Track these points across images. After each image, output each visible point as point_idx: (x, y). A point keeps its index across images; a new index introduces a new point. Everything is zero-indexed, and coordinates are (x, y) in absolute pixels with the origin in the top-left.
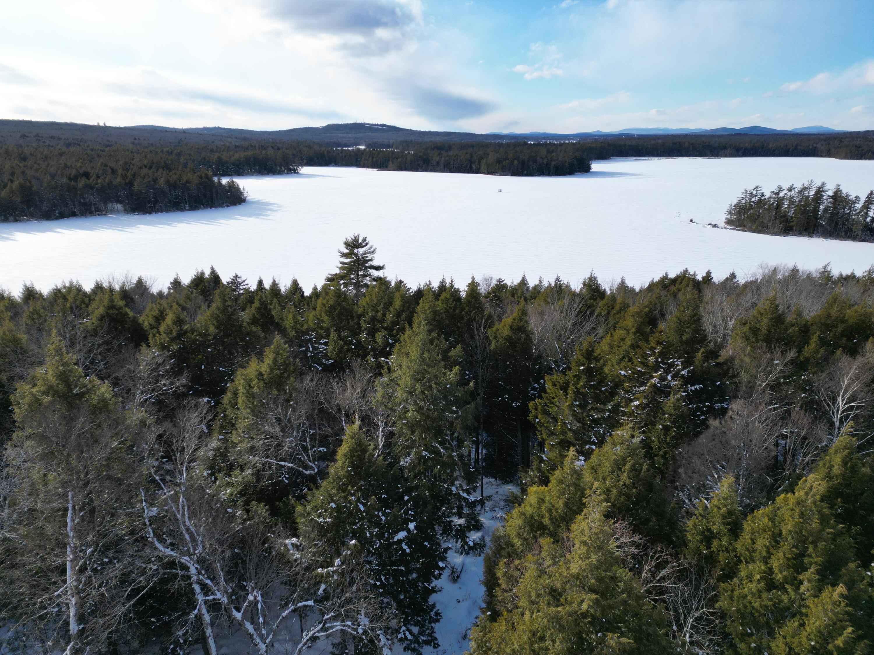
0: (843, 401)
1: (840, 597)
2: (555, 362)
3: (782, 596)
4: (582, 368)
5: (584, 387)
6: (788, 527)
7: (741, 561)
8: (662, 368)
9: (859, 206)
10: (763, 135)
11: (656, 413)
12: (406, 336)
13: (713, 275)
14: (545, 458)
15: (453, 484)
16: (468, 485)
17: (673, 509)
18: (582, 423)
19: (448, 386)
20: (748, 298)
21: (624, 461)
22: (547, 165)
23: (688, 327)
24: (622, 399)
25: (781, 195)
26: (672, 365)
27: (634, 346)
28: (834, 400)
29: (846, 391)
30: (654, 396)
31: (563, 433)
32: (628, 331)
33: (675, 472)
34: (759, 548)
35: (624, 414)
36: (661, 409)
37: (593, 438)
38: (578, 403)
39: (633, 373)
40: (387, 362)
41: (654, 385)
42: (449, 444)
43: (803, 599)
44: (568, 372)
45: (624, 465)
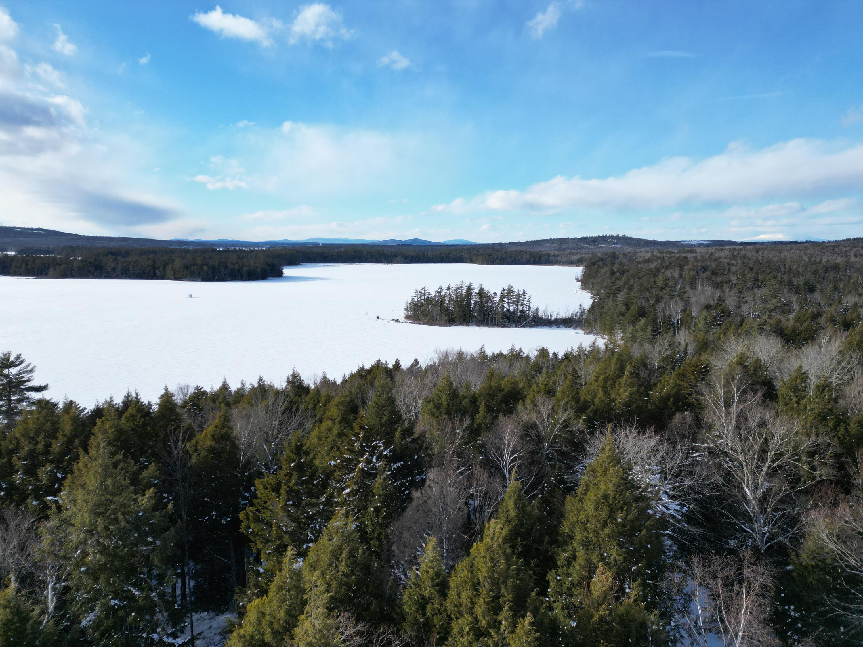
0: (508, 454)
1: (529, 626)
2: (266, 465)
3: (489, 642)
4: (293, 464)
5: (296, 484)
6: (482, 574)
7: (452, 619)
8: (367, 451)
9: (497, 299)
10: (423, 246)
11: (366, 496)
12: (81, 464)
13: (401, 362)
14: (262, 570)
15: (154, 631)
16: (174, 626)
17: (391, 588)
18: (297, 522)
19: (140, 514)
20: (429, 380)
21: (340, 549)
22: (239, 270)
23: (385, 410)
24: (334, 490)
25: (443, 293)
26: (375, 447)
27: (341, 435)
28: (502, 456)
29: (509, 446)
30: (363, 481)
31: (280, 538)
32: (333, 420)
33: (389, 550)
34: (465, 601)
35: (338, 504)
36: (371, 491)
37: (310, 535)
38: (291, 502)
39: (342, 461)
40: (56, 502)
41: (362, 470)
42: (146, 582)
43: (504, 639)
44: (279, 472)
45: (341, 554)
